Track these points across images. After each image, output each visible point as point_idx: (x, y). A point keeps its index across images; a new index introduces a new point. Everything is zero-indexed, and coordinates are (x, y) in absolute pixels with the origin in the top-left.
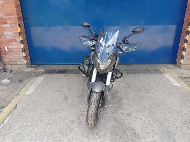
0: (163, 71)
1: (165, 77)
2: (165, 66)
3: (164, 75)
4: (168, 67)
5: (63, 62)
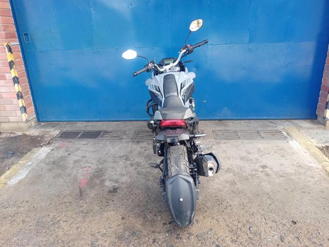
0: (288, 134)
1: (292, 147)
2: (293, 124)
3: (289, 144)
4: (300, 126)
5: (96, 117)
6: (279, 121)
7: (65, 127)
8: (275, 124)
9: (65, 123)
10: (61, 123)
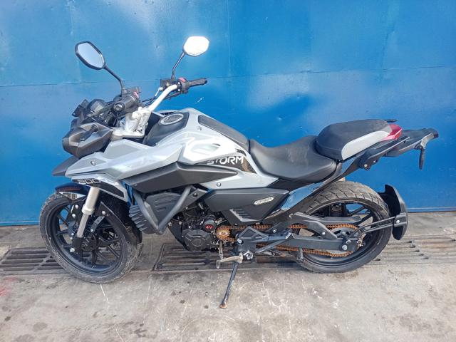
6: (441, 215)
7: (21, 239)
8: (436, 221)
9: (23, 229)
10: (17, 228)
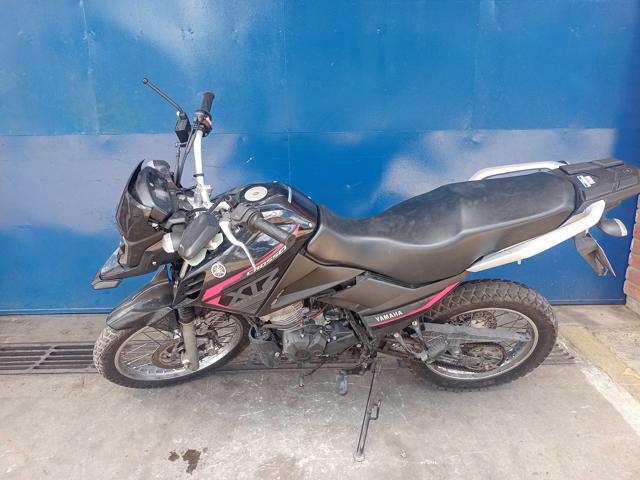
0: (572, 345)
1: (593, 387)
2: (578, 317)
3: (584, 377)
4: (593, 323)
5: (97, 303)
